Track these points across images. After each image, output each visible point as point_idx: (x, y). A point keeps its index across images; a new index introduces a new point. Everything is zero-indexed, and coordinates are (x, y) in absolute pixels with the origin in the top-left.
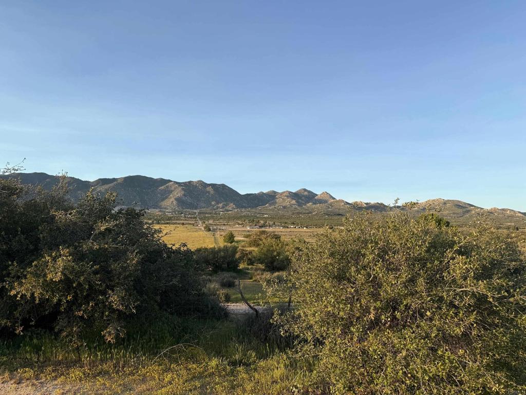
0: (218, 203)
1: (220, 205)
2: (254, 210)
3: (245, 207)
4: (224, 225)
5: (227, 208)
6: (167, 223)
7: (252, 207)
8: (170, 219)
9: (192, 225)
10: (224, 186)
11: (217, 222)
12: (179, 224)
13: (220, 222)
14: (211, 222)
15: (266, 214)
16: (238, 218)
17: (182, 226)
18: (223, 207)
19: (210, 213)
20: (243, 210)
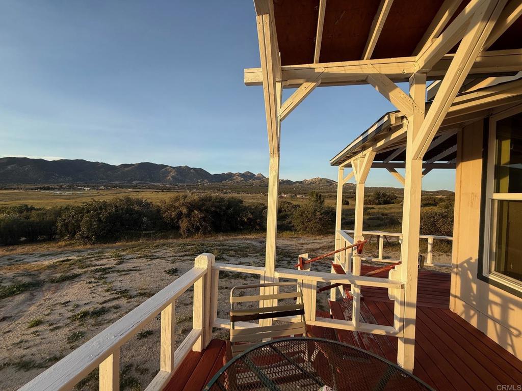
0: (198, 179)
1: (199, 181)
2: (219, 184)
3: (214, 182)
5: (203, 182)
7: (218, 182)
8: (169, 189)
9: (183, 193)
10: (201, 169)
12: (175, 192)
15: (227, 186)
18: (200, 182)
19: (194, 185)
20: (213, 184)
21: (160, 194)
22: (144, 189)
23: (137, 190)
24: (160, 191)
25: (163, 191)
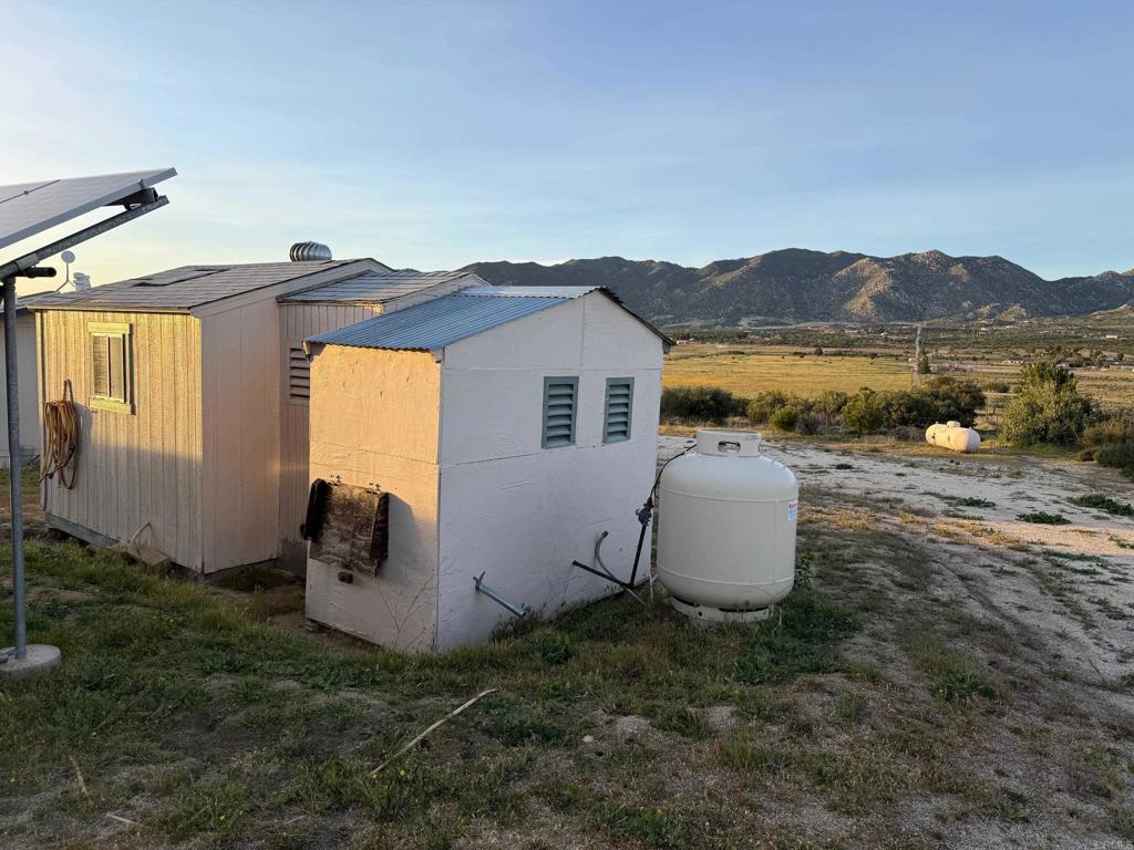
0: (978, 305)
1: (985, 310)
2: (1080, 321)
3: (1054, 314)
4: (975, 359)
5: (1003, 317)
6: (840, 354)
7: (1074, 314)
8: (850, 343)
9: (894, 359)
10: (997, 262)
11: (961, 351)
12: (866, 356)
13: (967, 353)
14: (944, 352)
15: (1113, 331)
16: (1020, 343)
17: (870, 360)
18: (991, 315)
19: (953, 330)
20: (1047, 321)
21: (807, 361)
23: (739, 348)
24: (813, 350)
25: (820, 353)
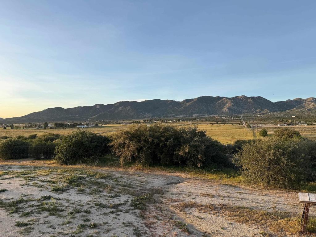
0: (256, 109)
1: (258, 111)
2: (283, 113)
3: (276, 111)
4: (261, 124)
5: (263, 112)
6: (223, 123)
7: (283, 111)
8: (224, 120)
9: (238, 124)
10: (260, 98)
11: (256, 122)
12: (230, 124)
13: (258, 122)
14: (251, 122)
15: (293, 115)
16: (271, 119)
17: (232, 125)
18: (260, 112)
19: (251, 116)
20: (275, 113)
21: (214, 126)
22: (201, 121)
23: (195, 122)
24: (215, 123)
25: (217, 123)
